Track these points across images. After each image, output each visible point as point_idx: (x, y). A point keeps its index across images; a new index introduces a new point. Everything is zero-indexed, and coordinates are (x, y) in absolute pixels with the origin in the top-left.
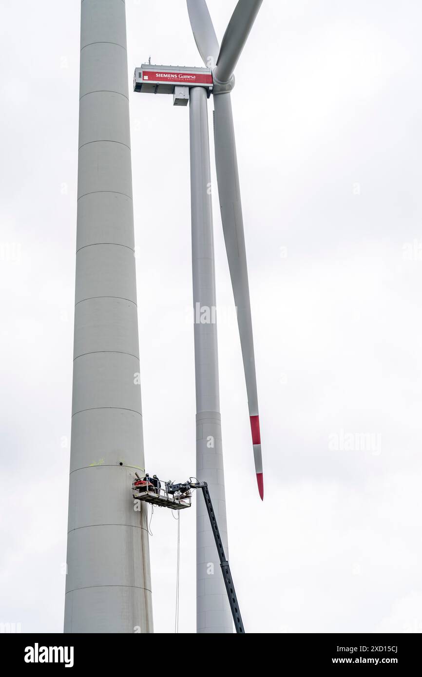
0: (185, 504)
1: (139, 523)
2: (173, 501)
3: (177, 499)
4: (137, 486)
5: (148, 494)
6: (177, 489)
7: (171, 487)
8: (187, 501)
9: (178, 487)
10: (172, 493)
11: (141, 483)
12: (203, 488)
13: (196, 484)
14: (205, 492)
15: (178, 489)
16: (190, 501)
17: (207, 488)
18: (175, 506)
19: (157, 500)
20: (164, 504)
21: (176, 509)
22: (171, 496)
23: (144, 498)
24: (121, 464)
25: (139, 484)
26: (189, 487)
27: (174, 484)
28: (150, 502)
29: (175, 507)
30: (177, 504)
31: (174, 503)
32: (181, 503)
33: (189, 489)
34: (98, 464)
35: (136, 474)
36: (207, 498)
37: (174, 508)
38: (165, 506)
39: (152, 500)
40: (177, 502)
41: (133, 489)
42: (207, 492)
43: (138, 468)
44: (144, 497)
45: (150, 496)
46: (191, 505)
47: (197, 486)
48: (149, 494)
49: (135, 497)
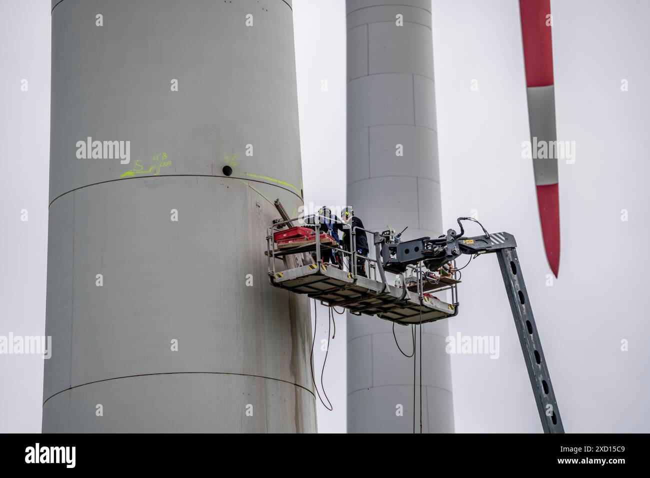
0: (439, 307)
1: (287, 365)
2: (399, 294)
3: (413, 289)
4: (282, 244)
5: (319, 273)
6: (413, 255)
7: (394, 250)
8: (445, 296)
9: (417, 249)
10: (397, 268)
11: (298, 236)
12: (499, 251)
13: (477, 239)
14: (509, 266)
15: (419, 255)
16: (455, 295)
17: (514, 255)
18: (406, 311)
19: (346, 293)
20: (369, 305)
21: (405, 323)
22: (393, 280)
23: (306, 285)
24: (227, 171)
25: (288, 238)
26: (457, 250)
27: (403, 239)
28: (323, 300)
29: (405, 316)
30: (411, 306)
31: (404, 303)
32: (427, 302)
33: (455, 255)
34: (149, 172)
35: (278, 206)
36: (516, 286)
37: (402, 320)
38: (371, 313)
39: (332, 292)
40: (413, 298)
41: (269, 254)
42: (515, 267)
43: (280, 183)
44: (307, 280)
45: (326, 280)
46: (459, 308)
47: (483, 245)
48: (324, 271)
49: (277, 280)
